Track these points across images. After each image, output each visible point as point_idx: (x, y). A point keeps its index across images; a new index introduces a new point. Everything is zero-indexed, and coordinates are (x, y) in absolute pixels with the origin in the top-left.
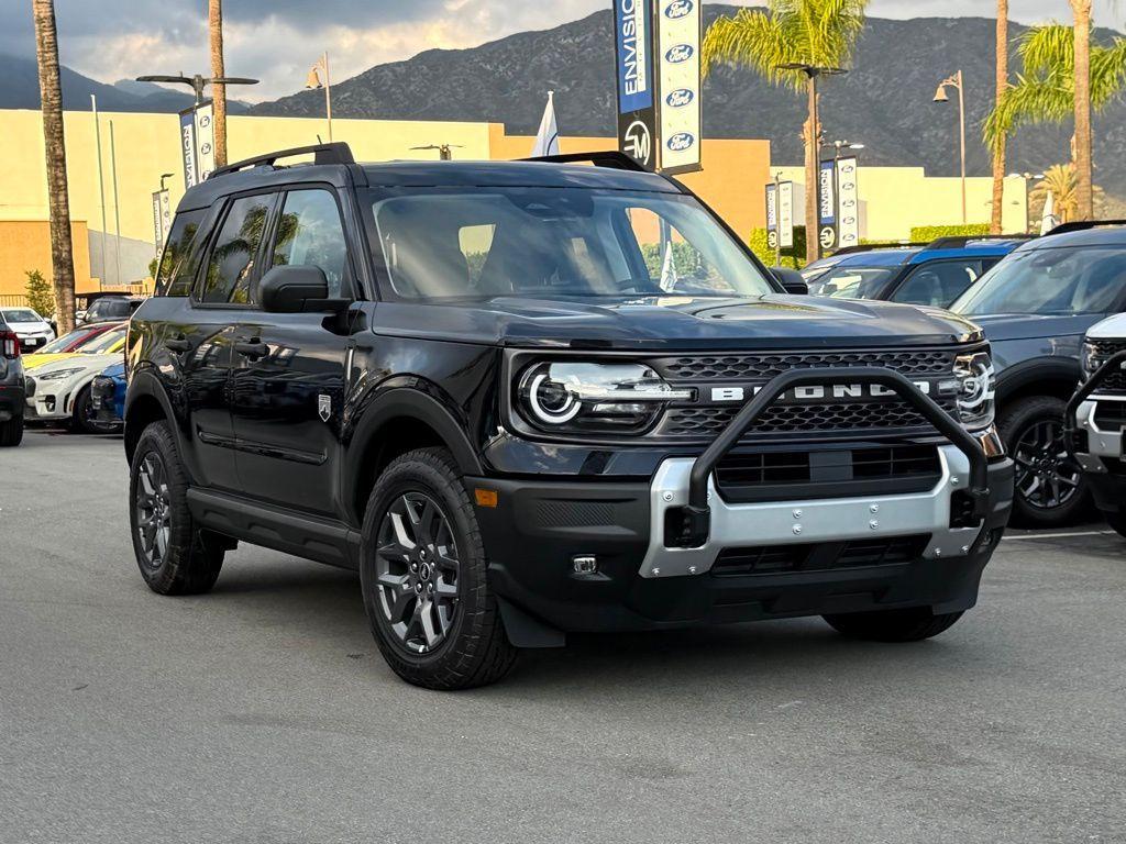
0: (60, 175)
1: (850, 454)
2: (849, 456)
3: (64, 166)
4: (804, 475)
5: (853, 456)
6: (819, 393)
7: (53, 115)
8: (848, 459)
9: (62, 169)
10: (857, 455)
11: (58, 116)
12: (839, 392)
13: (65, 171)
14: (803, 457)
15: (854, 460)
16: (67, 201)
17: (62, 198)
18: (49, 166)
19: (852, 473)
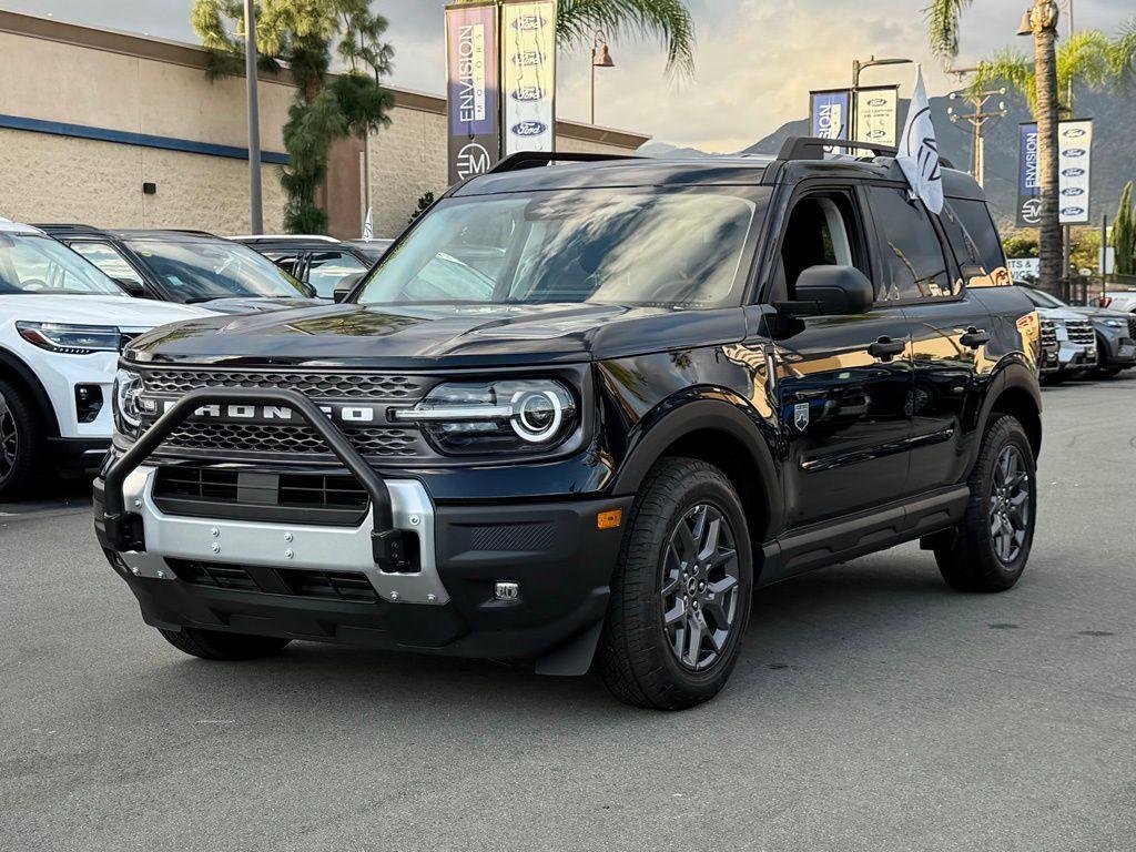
4: (230, 494)
6: (249, 413)
8: (274, 483)
10: (284, 480)
12: (268, 413)
19: (276, 498)
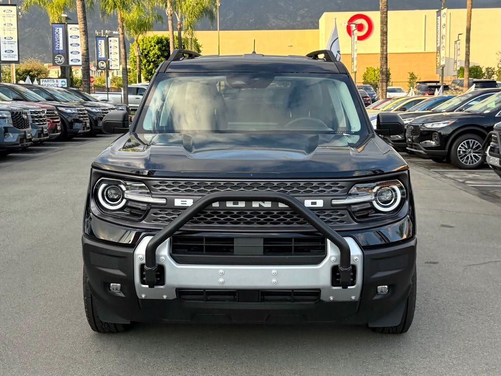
0: (385, 39)
1: (263, 239)
2: (262, 241)
3: (387, 35)
5: (264, 241)
7: (384, 16)
9: (386, 36)
11: (385, 16)
13: (387, 38)
14: (231, 240)
15: (264, 244)
16: (387, 49)
17: (385, 48)
18: (381, 35)
